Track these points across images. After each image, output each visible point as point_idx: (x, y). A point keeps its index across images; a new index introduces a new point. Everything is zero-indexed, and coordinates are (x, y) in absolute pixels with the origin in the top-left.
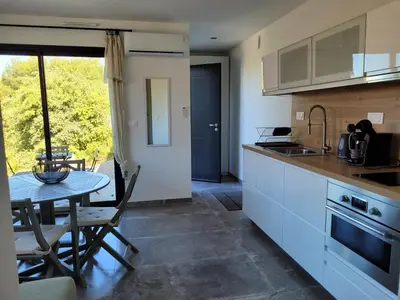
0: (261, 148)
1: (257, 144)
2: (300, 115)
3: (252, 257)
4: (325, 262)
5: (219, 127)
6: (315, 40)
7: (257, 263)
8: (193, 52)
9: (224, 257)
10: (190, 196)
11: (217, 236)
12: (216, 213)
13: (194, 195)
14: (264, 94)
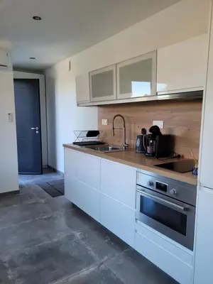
0: (78, 147)
1: (74, 143)
2: (105, 122)
3: (78, 235)
4: (136, 231)
5: (40, 130)
6: (119, 66)
7: (83, 239)
8: (16, 68)
9: (55, 240)
10: (17, 189)
11: (46, 222)
12: (43, 201)
13: (21, 187)
14: (78, 105)
